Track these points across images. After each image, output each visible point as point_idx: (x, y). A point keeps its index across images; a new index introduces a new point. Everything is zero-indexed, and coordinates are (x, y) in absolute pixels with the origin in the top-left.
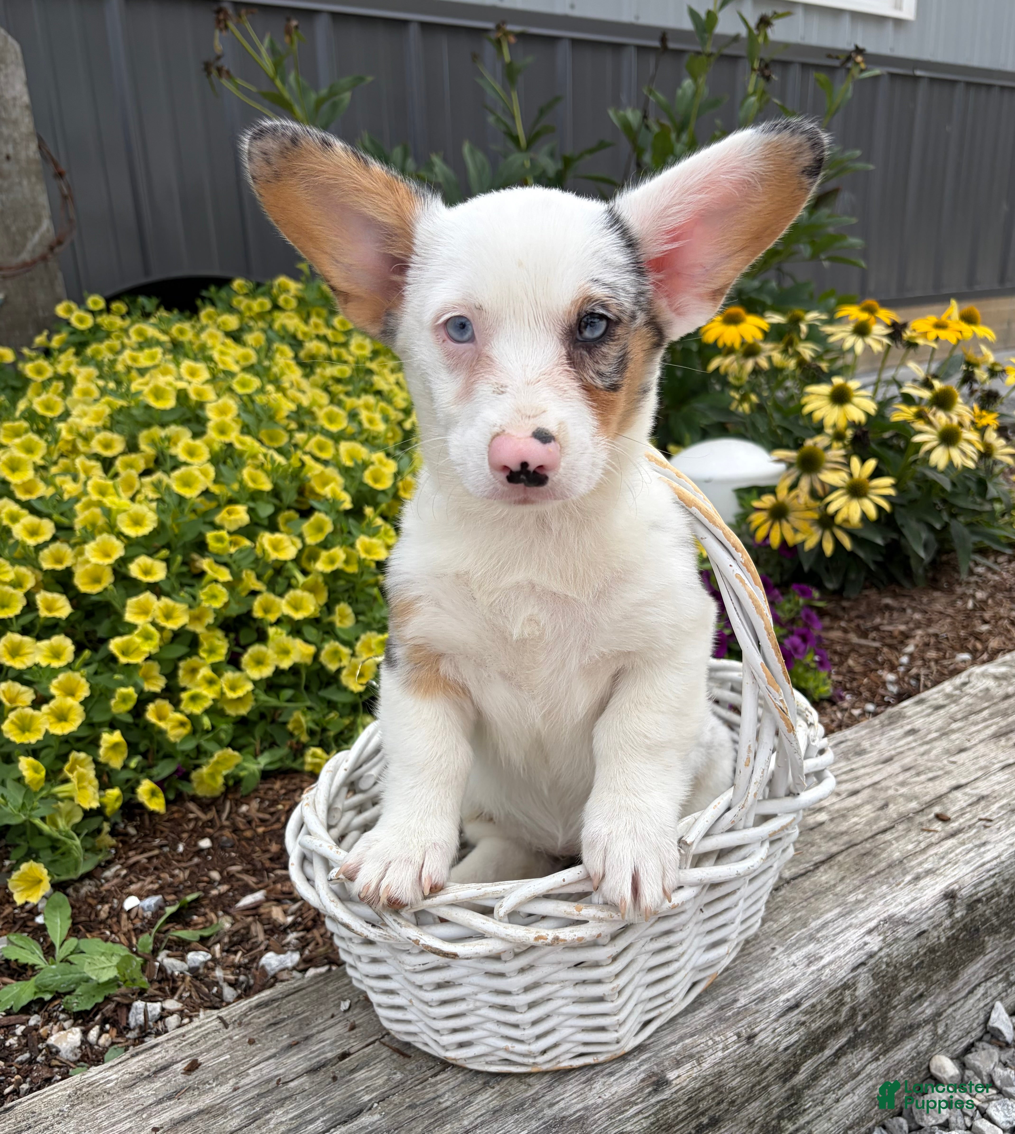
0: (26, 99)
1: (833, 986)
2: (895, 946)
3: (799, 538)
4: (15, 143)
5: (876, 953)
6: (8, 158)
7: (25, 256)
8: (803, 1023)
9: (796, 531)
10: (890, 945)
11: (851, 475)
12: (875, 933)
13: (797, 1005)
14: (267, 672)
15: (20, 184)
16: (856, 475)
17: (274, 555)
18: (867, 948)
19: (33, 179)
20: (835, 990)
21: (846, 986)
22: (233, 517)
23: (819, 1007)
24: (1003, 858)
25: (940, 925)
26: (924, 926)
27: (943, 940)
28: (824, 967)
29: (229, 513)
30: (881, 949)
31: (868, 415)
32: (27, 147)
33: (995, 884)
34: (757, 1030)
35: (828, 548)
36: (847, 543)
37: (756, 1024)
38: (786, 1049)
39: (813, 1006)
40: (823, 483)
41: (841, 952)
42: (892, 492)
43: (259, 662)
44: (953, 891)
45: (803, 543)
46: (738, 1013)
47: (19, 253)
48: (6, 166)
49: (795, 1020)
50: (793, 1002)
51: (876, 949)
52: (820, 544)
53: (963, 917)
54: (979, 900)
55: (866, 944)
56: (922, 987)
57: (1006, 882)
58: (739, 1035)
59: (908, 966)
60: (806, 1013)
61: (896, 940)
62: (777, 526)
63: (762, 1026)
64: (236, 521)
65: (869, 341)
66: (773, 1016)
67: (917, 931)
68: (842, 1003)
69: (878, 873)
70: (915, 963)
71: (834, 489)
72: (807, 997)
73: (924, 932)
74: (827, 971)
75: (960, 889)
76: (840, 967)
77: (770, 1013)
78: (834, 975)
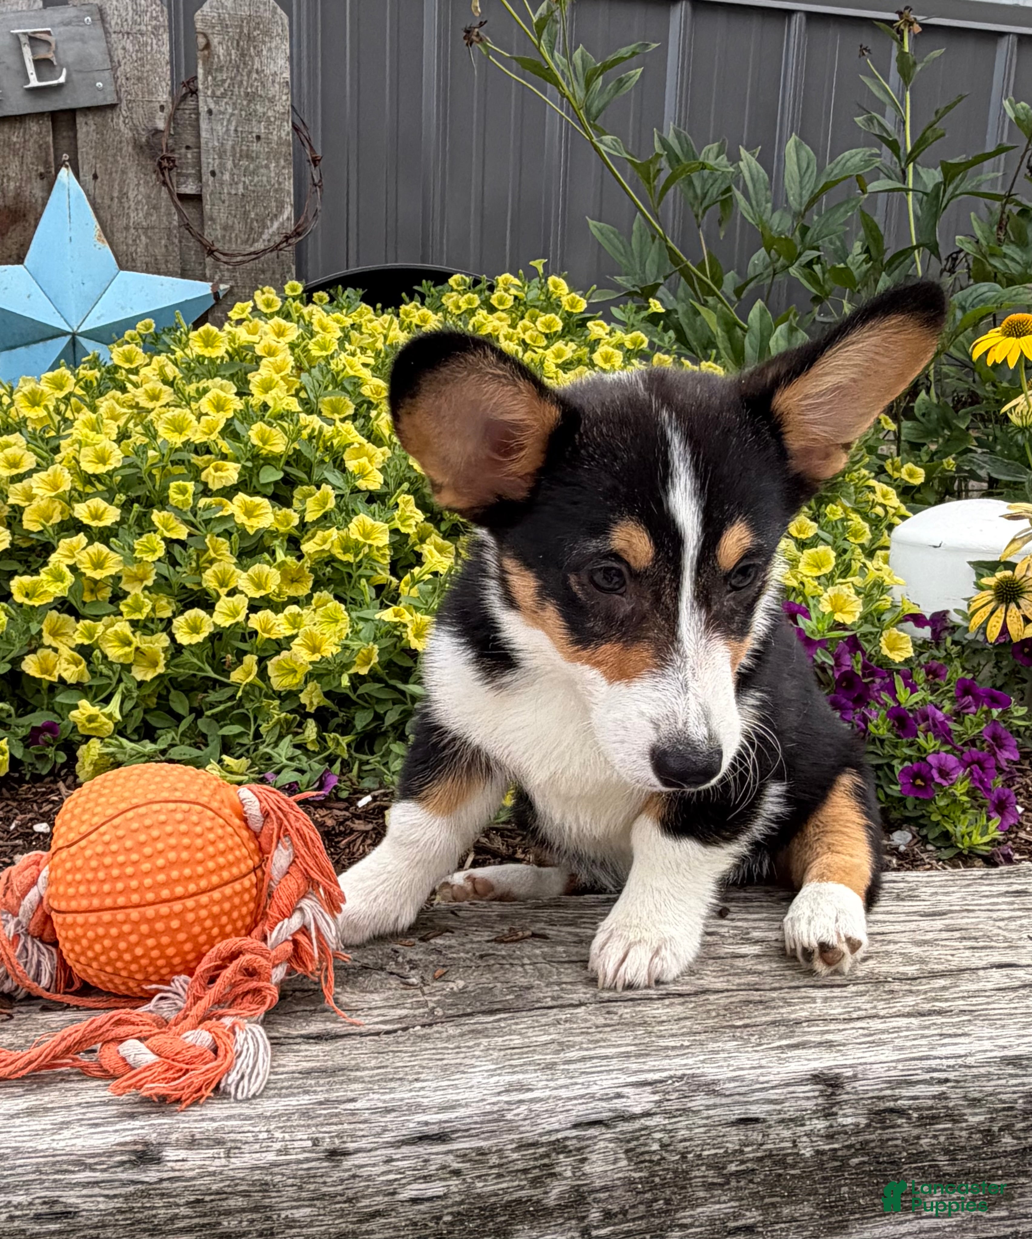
0: (287, 75)
1: (530, 1137)
2: (683, 1122)
4: (269, 123)
5: (633, 1117)
6: (258, 138)
7: (259, 246)
8: (457, 1173)
9: (1027, 621)
12: (648, 1089)
13: (441, 1138)
15: (267, 167)
18: (618, 1104)
19: (282, 162)
20: (535, 1145)
21: (560, 1147)
22: (219, 474)
23: (494, 1160)
24: (970, 1060)
25: (798, 1121)
26: (756, 1111)
27: (808, 1153)
28: (521, 1102)
30: (647, 1114)
32: (280, 127)
33: (942, 1096)
34: (351, 1146)
37: (353, 1137)
38: (415, 1201)
39: (481, 1152)
41: (564, 1093)
44: (837, 1077)
47: (254, 241)
48: (255, 147)
49: (439, 1160)
50: (434, 1129)
51: (637, 1110)
53: (857, 1131)
54: (901, 1112)
55: (619, 1096)
56: (752, 1217)
57: (975, 1102)
58: (316, 1142)
59: (717, 1165)
60: (463, 1156)
61: (685, 1111)
62: (1000, 612)
63: (363, 1143)
66: (388, 1137)
67: (738, 1112)
70: (733, 1168)
72: (467, 1133)
73: (756, 1120)
74: (523, 1108)
75: (854, 1078)
76: (552, 1112)
77: (385, 1130)
78: (532, 1117)
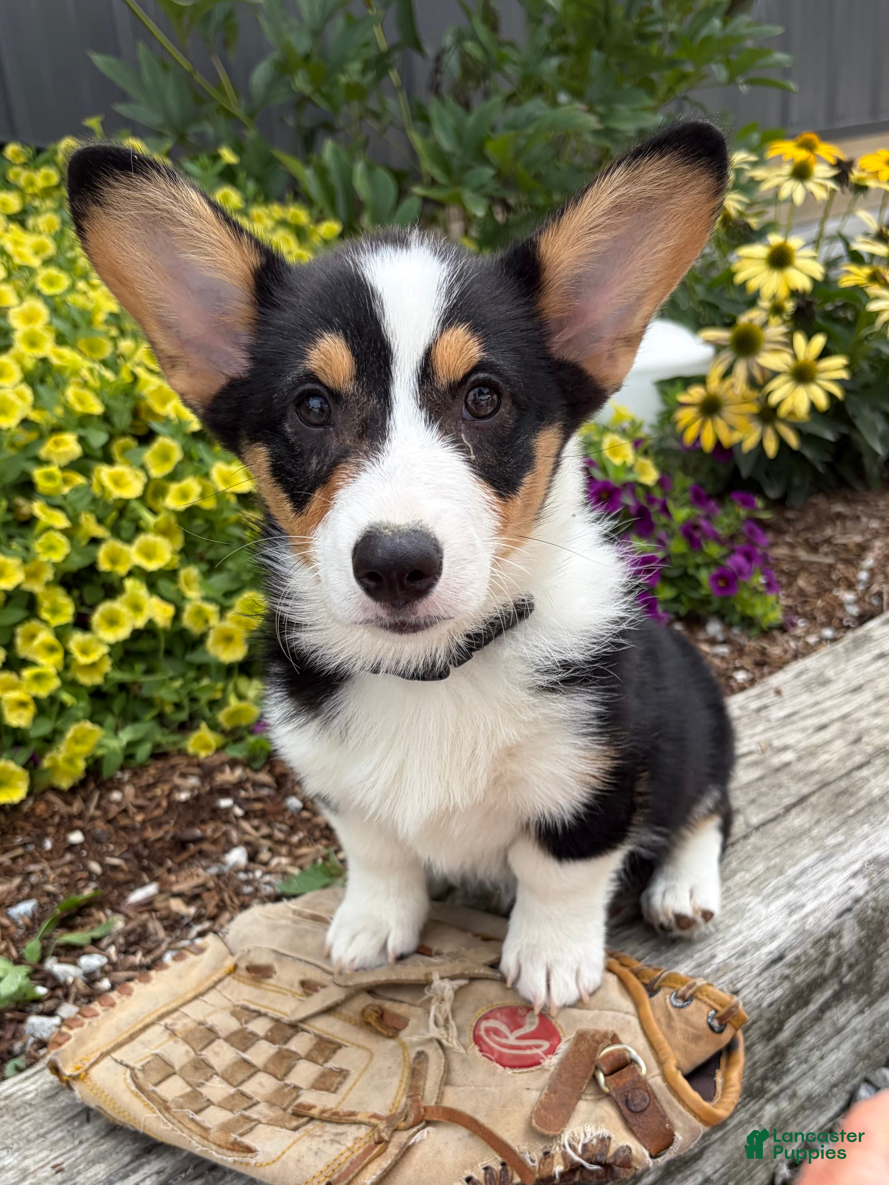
1: (817, 935)
2: (882, 889)
3: (736, 437)
5: (861, 898)
8: (787, 977)
9: (732, 428)
10: (875, 888)
11: (795, 356)
12: (860, 876)
13: (781, 958)
14: (123, 633)
16: (801, 355)
17: (117, 493)
18: (853, 893)
20: (820, 939)
21: (831, 935)
22: (62, 449)
23: (803, 959)
28: (807, 916)
29: (57, 444)
30: (867, 893)
31: (814, 280)
34: (740, 985)
35: (771, 447)
36: (793, 440)
37: (738, 979)
38: (770, 1005)
39: (798, 958)
40: (762, 369)
41: (825, 899)
42: (844, 375)
43: (112, 621)
45: (740, 444)
46: (718, 970)
49: (779, 973)
50: (776, 955)
51: (861, 893)
52: (761, 444)
55: (850, 888)
60: (790, 965)
61: (882, 882)
62: (709, 425)
63: (745, 981)
64: (65, 453)
65: (811, 185)
66: (756, 971)
68: (826, 954)
69: (858, 812)
71: (775, 374)
72: (792, 948)
74: (811, 919)
76: (825, 915)
77: (752, 967)
78: (818, 923)
